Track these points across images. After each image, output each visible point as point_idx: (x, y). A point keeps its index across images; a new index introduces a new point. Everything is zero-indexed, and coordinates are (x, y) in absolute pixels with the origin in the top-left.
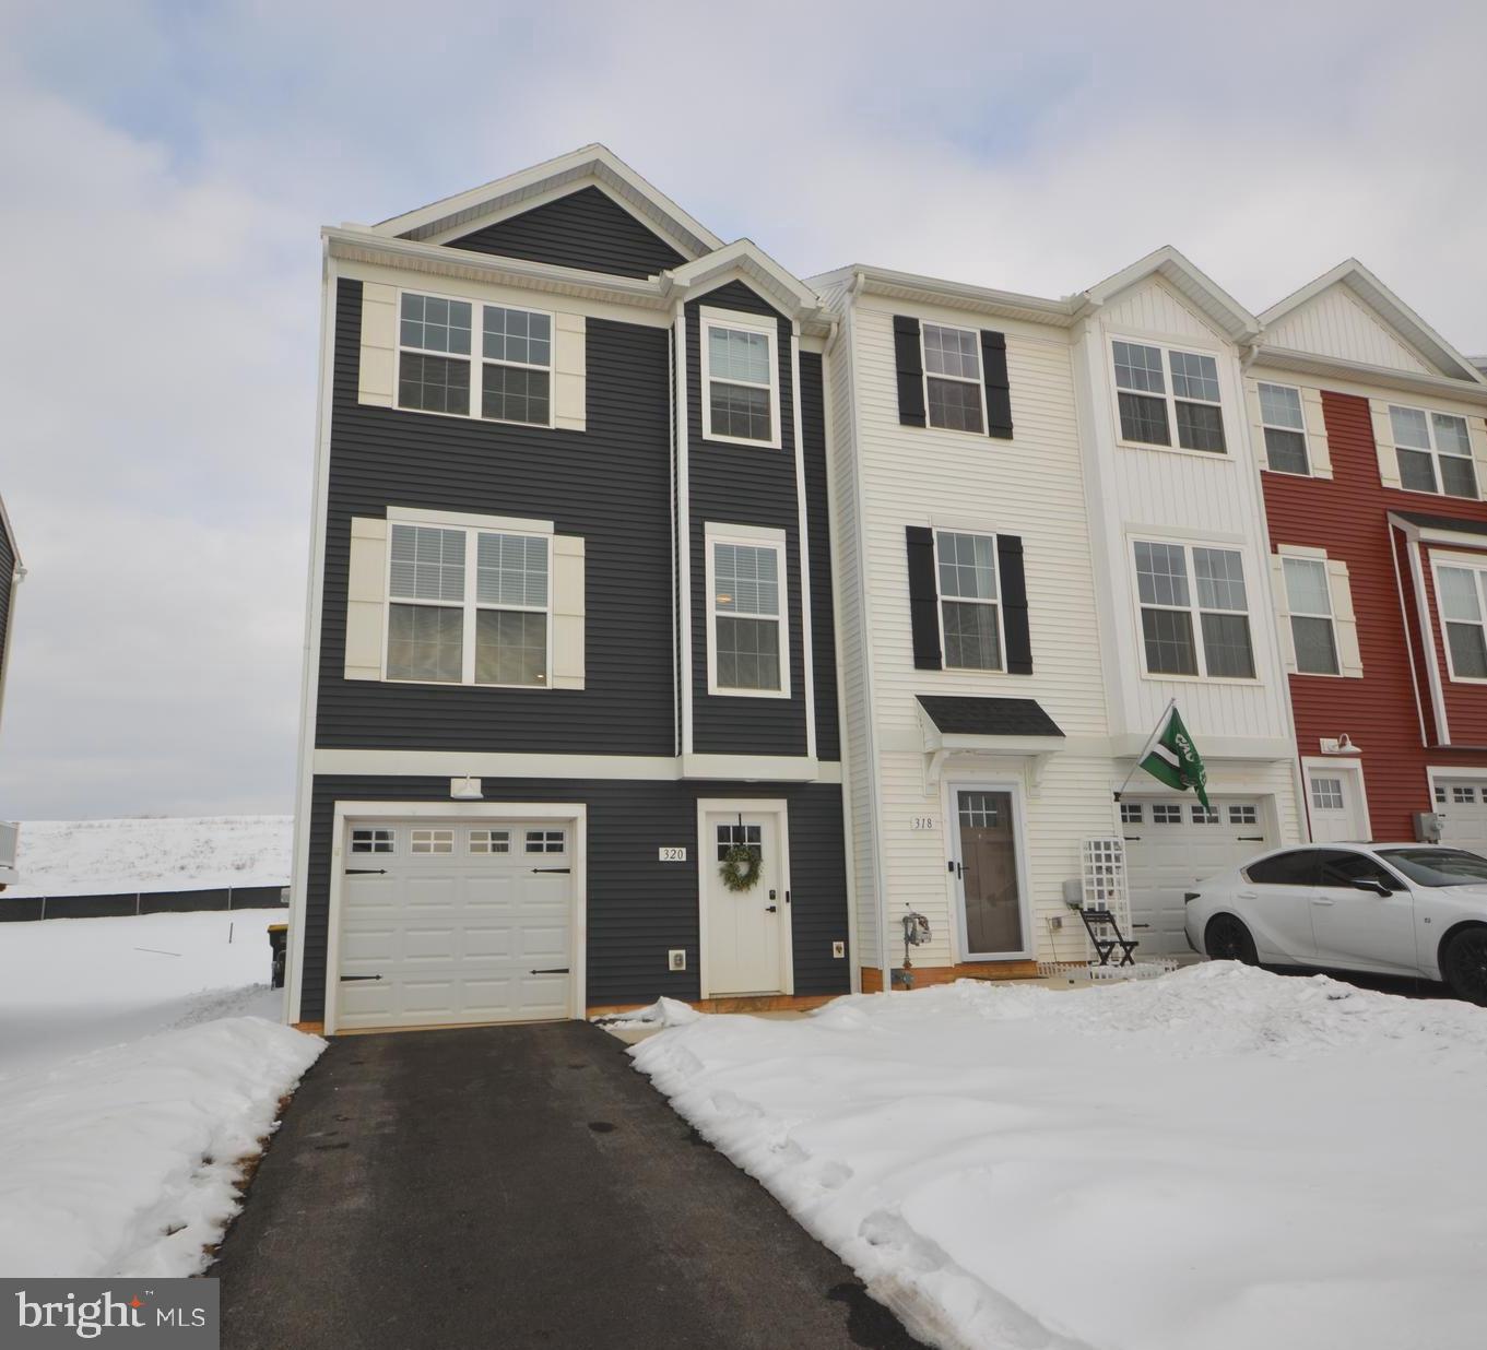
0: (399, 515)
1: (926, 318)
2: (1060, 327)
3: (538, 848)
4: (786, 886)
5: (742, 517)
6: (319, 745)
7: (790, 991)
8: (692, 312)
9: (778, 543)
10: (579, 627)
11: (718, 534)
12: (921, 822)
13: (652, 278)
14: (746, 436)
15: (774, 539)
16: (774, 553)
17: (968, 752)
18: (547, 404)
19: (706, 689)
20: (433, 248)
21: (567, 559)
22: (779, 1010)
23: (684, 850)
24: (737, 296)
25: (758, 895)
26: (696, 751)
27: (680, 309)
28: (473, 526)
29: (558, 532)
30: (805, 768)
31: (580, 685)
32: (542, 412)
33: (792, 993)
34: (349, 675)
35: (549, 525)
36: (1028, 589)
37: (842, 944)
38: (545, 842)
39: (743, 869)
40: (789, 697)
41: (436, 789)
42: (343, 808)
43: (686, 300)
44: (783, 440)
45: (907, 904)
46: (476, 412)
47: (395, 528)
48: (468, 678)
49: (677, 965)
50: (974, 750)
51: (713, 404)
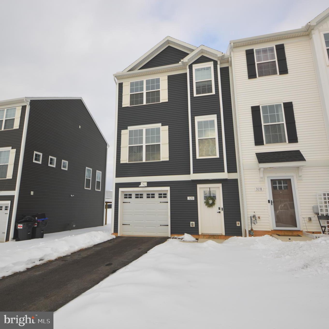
0: (130, 128)
1: (255, 48)
2: (305, 35)
3: (161, 197)
4: (222, 206)
5: (205, 114)
6: (116, 177)
7: (224, 234)
8: (191, 67)
9: (214, 118)
10: (167, 146)
11: (198, 119)
12: (258, 189)
13: (180, 62)
14: (206, 93)
15: (214, 117)
16: (213, 121)
17: (270, 168)
18: (159, 97)
19: (196, 157)
20: (136, 71)
21: (164, 131)
22: (221, 239)
23: (194, 197)
24: (203, 59)
25: (215, 209)
26: (194, 173)
27: (188, 67)
28: (144, 128)
29: (162, 125)
30: (224, 175)
31: (168, 159)
32: (158, 99)
33: (225, 235)
34: (121, 162)
35: (160, 124)
36: (295, 117)
37: (239, 222)
38: (163, 196)
39: (211, 202)
40: (219, 157)
41: (137, 185)
42: (121, 190)
43: (189, 65)
44: (216, 92)
45: (254, 212)
46: (145, 103)
47: (129, 131)
48: (144, 161)
49: (192, 225)
50: (272, 168)
51: (196, 87)
